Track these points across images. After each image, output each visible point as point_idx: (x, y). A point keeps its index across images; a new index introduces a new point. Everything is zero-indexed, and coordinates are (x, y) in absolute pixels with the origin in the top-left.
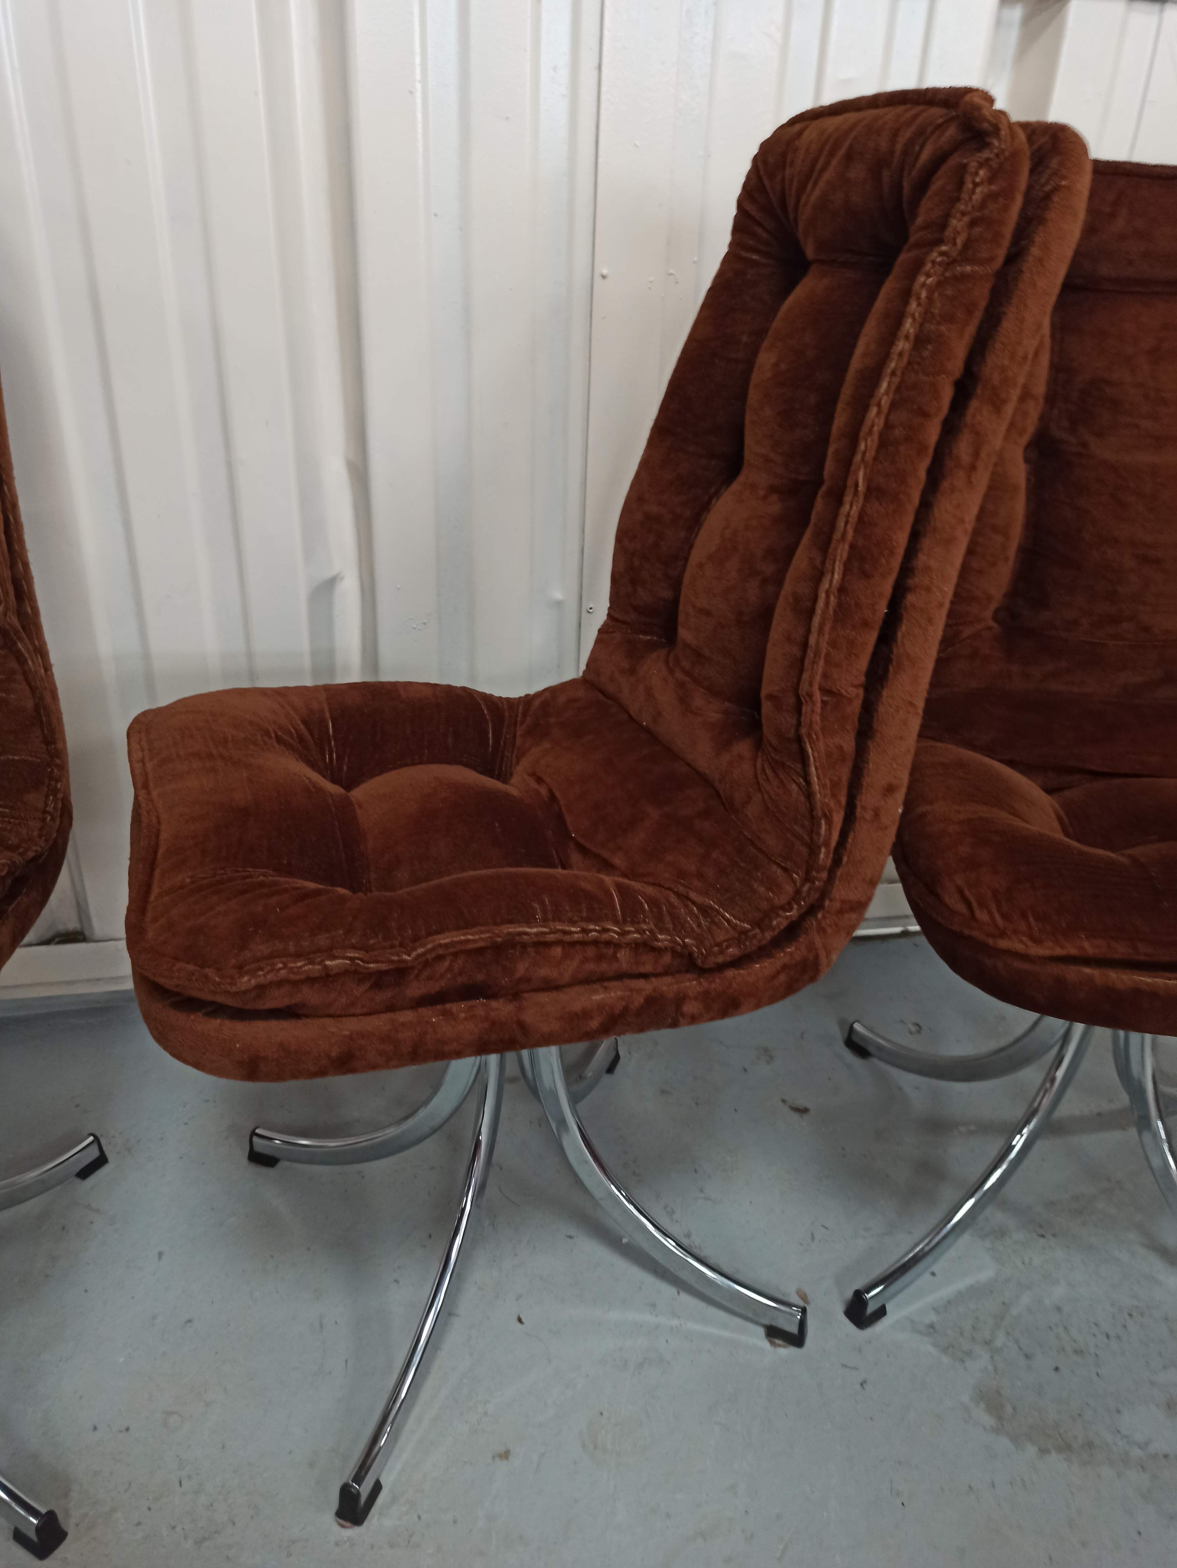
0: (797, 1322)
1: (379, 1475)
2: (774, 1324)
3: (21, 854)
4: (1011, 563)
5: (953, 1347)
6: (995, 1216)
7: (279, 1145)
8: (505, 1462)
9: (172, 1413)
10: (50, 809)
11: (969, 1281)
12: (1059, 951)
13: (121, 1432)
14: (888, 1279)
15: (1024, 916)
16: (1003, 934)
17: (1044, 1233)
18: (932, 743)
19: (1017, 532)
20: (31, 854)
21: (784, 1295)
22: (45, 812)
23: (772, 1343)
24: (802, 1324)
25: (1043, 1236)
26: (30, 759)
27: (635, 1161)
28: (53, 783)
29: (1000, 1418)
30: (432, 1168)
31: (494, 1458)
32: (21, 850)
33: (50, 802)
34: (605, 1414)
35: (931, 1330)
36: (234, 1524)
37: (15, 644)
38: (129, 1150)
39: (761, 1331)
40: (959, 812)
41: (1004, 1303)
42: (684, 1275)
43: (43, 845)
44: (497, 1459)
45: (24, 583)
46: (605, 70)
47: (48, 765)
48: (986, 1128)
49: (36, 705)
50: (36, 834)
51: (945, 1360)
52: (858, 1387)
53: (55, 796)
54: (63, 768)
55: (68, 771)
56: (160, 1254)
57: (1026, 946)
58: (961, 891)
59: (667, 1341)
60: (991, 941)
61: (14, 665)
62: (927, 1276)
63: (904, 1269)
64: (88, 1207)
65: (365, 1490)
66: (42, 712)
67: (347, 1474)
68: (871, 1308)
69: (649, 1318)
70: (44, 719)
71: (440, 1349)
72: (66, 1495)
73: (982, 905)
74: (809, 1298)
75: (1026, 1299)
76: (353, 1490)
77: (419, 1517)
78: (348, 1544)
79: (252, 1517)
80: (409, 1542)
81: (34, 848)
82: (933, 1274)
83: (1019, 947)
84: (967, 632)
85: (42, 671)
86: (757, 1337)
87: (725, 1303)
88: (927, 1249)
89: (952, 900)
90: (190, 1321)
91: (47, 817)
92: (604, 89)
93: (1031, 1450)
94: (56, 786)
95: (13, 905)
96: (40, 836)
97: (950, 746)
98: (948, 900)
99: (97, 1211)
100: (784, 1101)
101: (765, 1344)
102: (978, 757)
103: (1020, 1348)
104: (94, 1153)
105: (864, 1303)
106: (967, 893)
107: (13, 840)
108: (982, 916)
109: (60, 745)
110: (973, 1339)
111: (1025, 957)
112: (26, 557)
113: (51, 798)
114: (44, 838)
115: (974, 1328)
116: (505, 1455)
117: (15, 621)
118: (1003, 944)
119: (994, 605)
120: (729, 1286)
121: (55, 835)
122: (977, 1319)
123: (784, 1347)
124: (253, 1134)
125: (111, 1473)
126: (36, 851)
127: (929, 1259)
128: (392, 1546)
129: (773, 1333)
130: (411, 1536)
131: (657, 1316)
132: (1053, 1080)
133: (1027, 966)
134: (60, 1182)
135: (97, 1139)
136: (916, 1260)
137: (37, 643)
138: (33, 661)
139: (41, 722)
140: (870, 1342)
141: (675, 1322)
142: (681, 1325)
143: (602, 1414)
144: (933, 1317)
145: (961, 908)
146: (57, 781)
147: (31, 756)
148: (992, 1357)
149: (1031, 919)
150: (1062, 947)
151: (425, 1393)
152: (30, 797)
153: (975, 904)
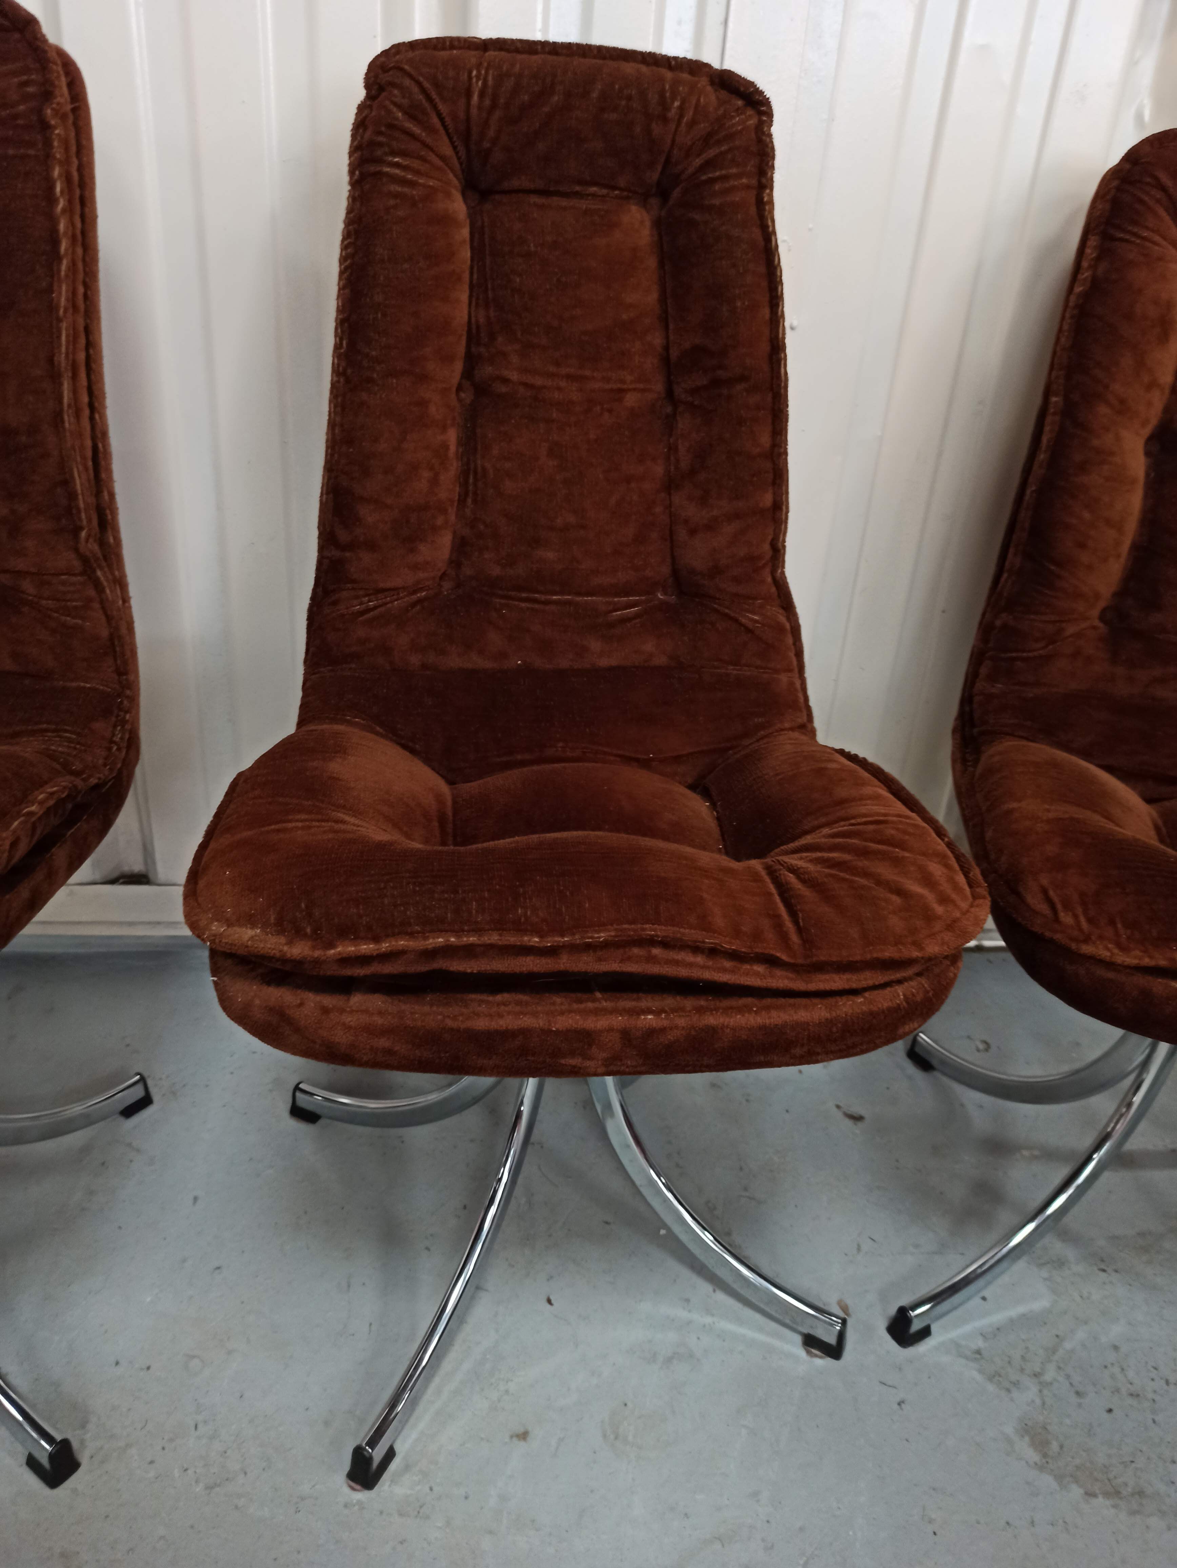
0: (836, 1333)
1: (394, 1441)
2: (812, 1332)
3: (84, 780)
4: (1123, 560)
5: (1000, 1376)
6: (1054, 1245)
7: (320, 1102)
8: (522, 1443)
9: (194, 1357)
10: (117, 739)
11: (1021, 1309)
12: (1147, 961)
13: (142, 1369)
14: (936, 1298)
15: (1112, 922)
16: (1087, 940)
17: (1105, 1268)
18: (1024, 743)
19: (1131, 526)
20: (93, 781)
21: (824, 1305)
22: (112, 742)
23: (808, 1352)
24: (841, 1336)
25: (1104, 1271)
26: (101, 687)
27: (679, 1153)
28: (122, 714)
29: (1045, 1455)
30: (472, 1141)
31: (511, 1437)
32: (84, 776)
33: (117, 733)
34: (630, 1405)
35: (978, 1356)
36: (246, 1473)
37: (94, 571)
38: (174, 1093)
39: (798, 1339)
40: (1048, 811)
41: (1057, 1336)
42: (721, 1272)
43: (107, 773)
44: (515, 1439)
45: (108, 512)
46: (731, 25)
47: (119, 696)
48: (1050, 1155)
49: (111, 634)
50: (101, 762)
51: (991, 1388)
52: (896, 1406)
53: (123, 727)
54: (134, 700)
55: (138, 705)
56: (196, 1199)
57: (1112, 954)
58: (1045, 891)
59: (698, 1338)
60: (1074, 946)
61: (92, 593)
62: (977, 1300)
63: (954, 1289)
64: (129, 1145)
65: (378, 1454)
66: (116, 643)
67: (361, 1437)
68: (916, 1326)
69: (682, 1313)
70: (118, 649)
71: (466, 1322)
72: (83, 1425)
73: (1067, 906)
74: (851, 1311)
75: (1081, 1334)
76: (365, 1453)
77: (431, 1489)
78: (356, 1507)
79: (264, 1469)
80: (419, 1512)
81: (98, 775)
82: (984, 1299)
83: (1104, 954)
84: (1071, 630)
85: (120, 602)
86: (794, 1346)
87: (762, 1306)
88: (979, 1271)
89: (1035, 901)
90: (218, 1268)
91: (112, 747)
92: (728, 45)
93: (1076, 1492)
94: (125, 717)
95: (72, 830)
96: (105, 765)
97: (1043, 747)
98: (1030, 899)
99: (138, 1151)
100: (838, 1107)
101: (801, 1352)
102: (1074, 759)
103: (1071, 1384)
104: (138, 1093)
105: (908, 1321)
106: (1051, 893)
107: (77, 766)
108: (1066, 918)
109: (132, 677)
110: (1022, 1370)
111: (1110, 965)
112: (113, 487)
113: (119, 728)
114: (108, 767)
115: (1023, 1357)
116: (523, 1436)
117: (96, 548)
118: (1087, 949)
119: (1102, 604)
120: (768, 1289)
121: (119, 765)
122: (1027, 1348)
123: (821, 1357)
124: (297, 1088)
125: (129, 1410)
126: (99, 779)
127: (981, 1282)
128: (401, 1514)
129: (811, 1342)
130: (421, 1507)
131: (690, 1311)
132: (1129, 1105)
133: (1111, 975)
134: (103, 1118)
135: (143, 1080)
136: (966, 1282)
137: (117, 573)
138: (111, 591)
139: (115, 652)
140: (911, 1362)
141: (708, 1320)
142: (714, 1323)
143: (626, 1405)
144: (980, 1343)
145: (1044, 908)
146: (127, 712)
147: (103, 685)
148: (1040, 1391)
149: (1119, 926)
150: (1151, 957)
151: (447, 1365)
152: (98, 726)
153: (1059, 906)
